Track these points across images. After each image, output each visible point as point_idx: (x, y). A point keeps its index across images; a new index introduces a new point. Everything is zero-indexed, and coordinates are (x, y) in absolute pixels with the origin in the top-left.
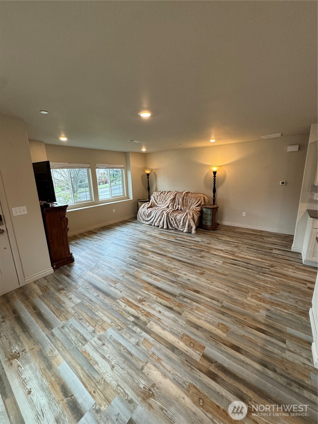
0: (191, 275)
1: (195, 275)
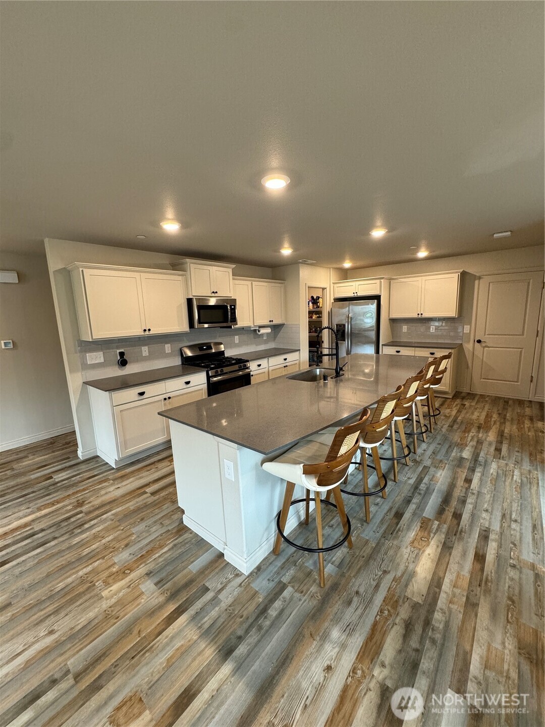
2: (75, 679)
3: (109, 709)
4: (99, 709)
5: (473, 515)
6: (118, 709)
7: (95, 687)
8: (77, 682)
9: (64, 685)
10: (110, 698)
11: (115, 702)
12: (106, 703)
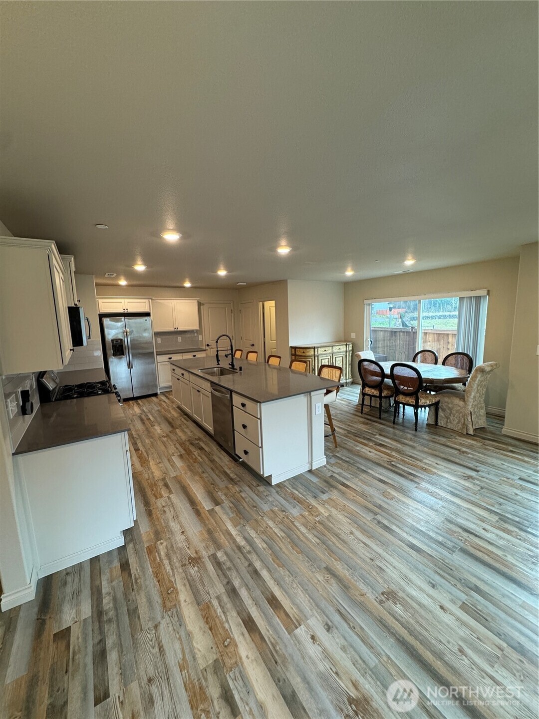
0: (425, 600)
1: (412, 598)
2: (377, 515)
3: (388, 501)
4: (388, 504)
6: (387, 498)
7: (380, 507)
8: (378, 514)
9: (379, 517)
10: (384, 501)
11: (385, 500)
12: (386, 502)
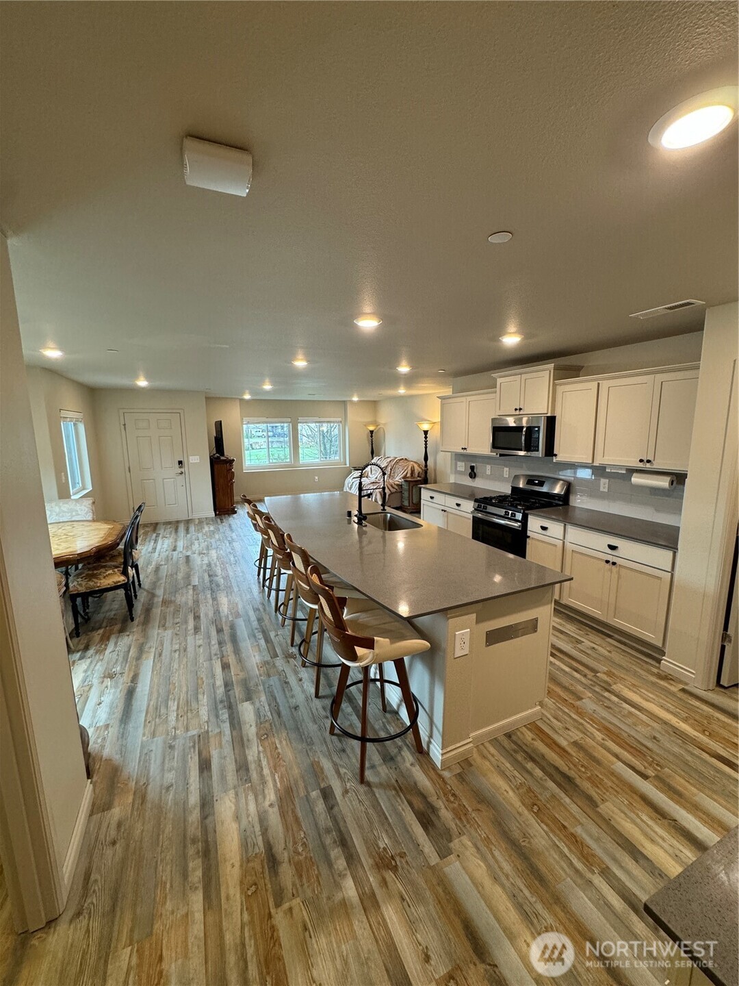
5: (209, 637)
